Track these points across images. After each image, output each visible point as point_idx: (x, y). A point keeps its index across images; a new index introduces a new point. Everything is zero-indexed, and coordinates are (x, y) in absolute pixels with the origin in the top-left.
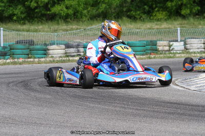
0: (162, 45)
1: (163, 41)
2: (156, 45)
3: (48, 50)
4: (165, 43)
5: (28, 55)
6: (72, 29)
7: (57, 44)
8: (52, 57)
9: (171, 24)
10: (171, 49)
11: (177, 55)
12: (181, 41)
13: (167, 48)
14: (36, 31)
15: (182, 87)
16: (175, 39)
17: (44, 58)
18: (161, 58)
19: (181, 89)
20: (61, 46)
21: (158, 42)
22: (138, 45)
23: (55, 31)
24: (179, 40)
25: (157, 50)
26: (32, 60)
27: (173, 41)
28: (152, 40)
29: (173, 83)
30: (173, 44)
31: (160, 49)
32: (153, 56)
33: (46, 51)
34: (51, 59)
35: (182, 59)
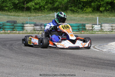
0: (88, 26)
2: (85, 26)
3: (25, 27)
4: (90, 25)
5: (13, 29)
6: (39, 16)
7: (29, 24)
9: (94, 15)
10: (93, 29)
11: (97, 32)
13: (91, 28)
14: (18, 16)
15: (98, 49)
16: (95, 23)
17: (22, 31)
18: (87, 33)
21: (86, 25)
22: (75, 26)
23: (29, 16)
24: (98, 24)
25: (85, 29)
26: (15, 32)
27: (94, 25)
29: (94, 47)
30: (94, 26)
31: (87, 29)
32: (83, 32)
33: (23, 27)
34: (26, 32)
35: (100, 35)
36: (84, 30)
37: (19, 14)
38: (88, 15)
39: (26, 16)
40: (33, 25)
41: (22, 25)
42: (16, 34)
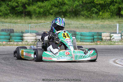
0: (105, 36)
1: (106, 33)
2: (101, 36)
3: (24, 37)
4: (108, 34)
5: (9, 39)
6: (41, 23)
7: (30, 33)
8: (27, 41)
9: (112, 21)
10: (111, 39)
11: (116, 43)
12: (119, 33)
13: (109, 38)
14: (15, 23)
15: (120, 65)
16: (114, 32)
17: (21, 42)
18: (105, 44)
19: (120, 66)
20: (33, 34)
21: (102, 33)
22: (88, 35)
23: (29, 23)
24: (118, 33)
26: (12, 43)
27: (113, 33)
28: (98, 32)
29: (114, 61)
30: (113, 35)
31: (103, 39)
32: (99, 43)
33: (22, 37)
34: (26, 43)
35: (120, 46)
36: (100, 40)
37: (15, 21)
38: (104, 22)
39: (24, 23)
40: (35, 34)
41: (21, 34)
42: (14, 46)
